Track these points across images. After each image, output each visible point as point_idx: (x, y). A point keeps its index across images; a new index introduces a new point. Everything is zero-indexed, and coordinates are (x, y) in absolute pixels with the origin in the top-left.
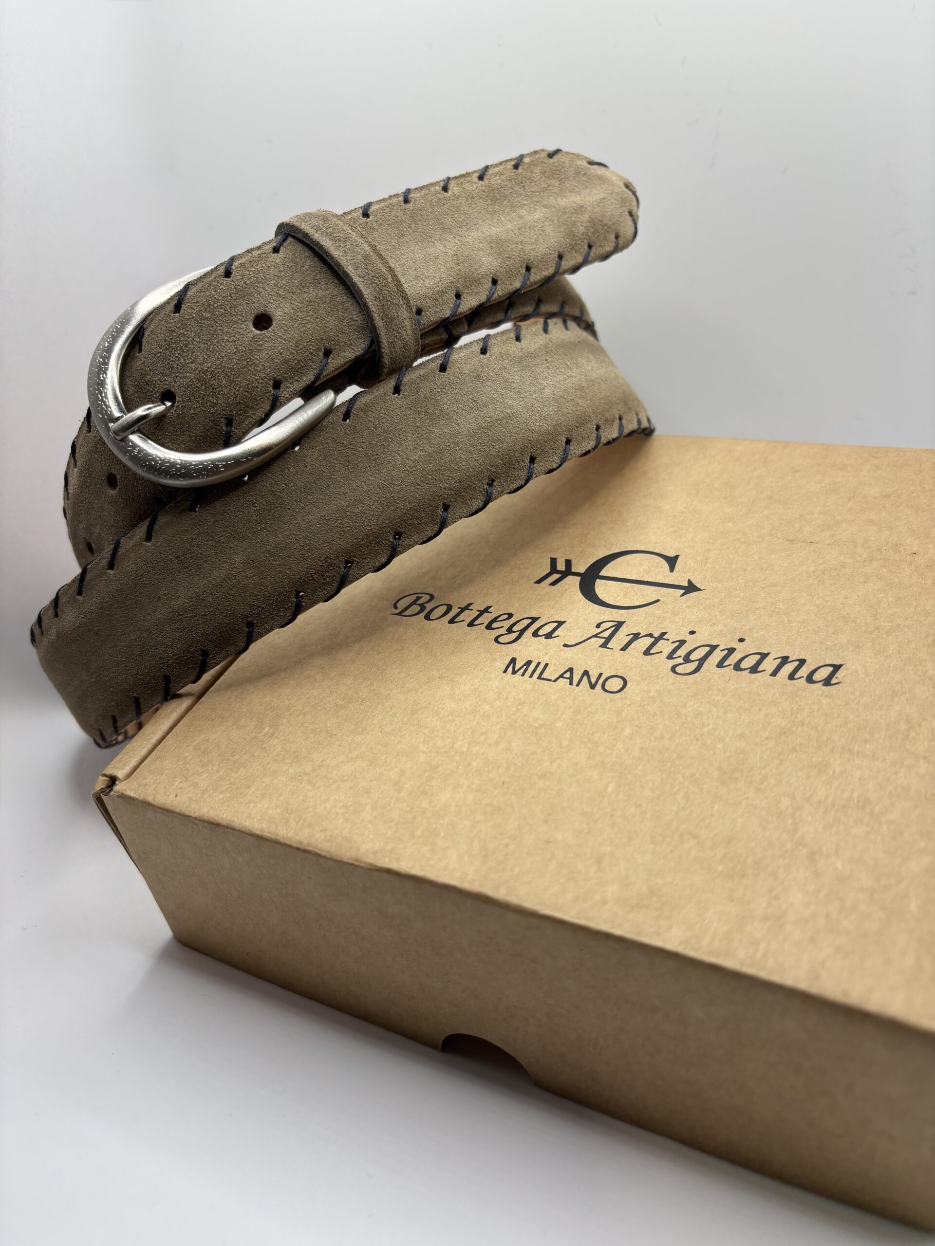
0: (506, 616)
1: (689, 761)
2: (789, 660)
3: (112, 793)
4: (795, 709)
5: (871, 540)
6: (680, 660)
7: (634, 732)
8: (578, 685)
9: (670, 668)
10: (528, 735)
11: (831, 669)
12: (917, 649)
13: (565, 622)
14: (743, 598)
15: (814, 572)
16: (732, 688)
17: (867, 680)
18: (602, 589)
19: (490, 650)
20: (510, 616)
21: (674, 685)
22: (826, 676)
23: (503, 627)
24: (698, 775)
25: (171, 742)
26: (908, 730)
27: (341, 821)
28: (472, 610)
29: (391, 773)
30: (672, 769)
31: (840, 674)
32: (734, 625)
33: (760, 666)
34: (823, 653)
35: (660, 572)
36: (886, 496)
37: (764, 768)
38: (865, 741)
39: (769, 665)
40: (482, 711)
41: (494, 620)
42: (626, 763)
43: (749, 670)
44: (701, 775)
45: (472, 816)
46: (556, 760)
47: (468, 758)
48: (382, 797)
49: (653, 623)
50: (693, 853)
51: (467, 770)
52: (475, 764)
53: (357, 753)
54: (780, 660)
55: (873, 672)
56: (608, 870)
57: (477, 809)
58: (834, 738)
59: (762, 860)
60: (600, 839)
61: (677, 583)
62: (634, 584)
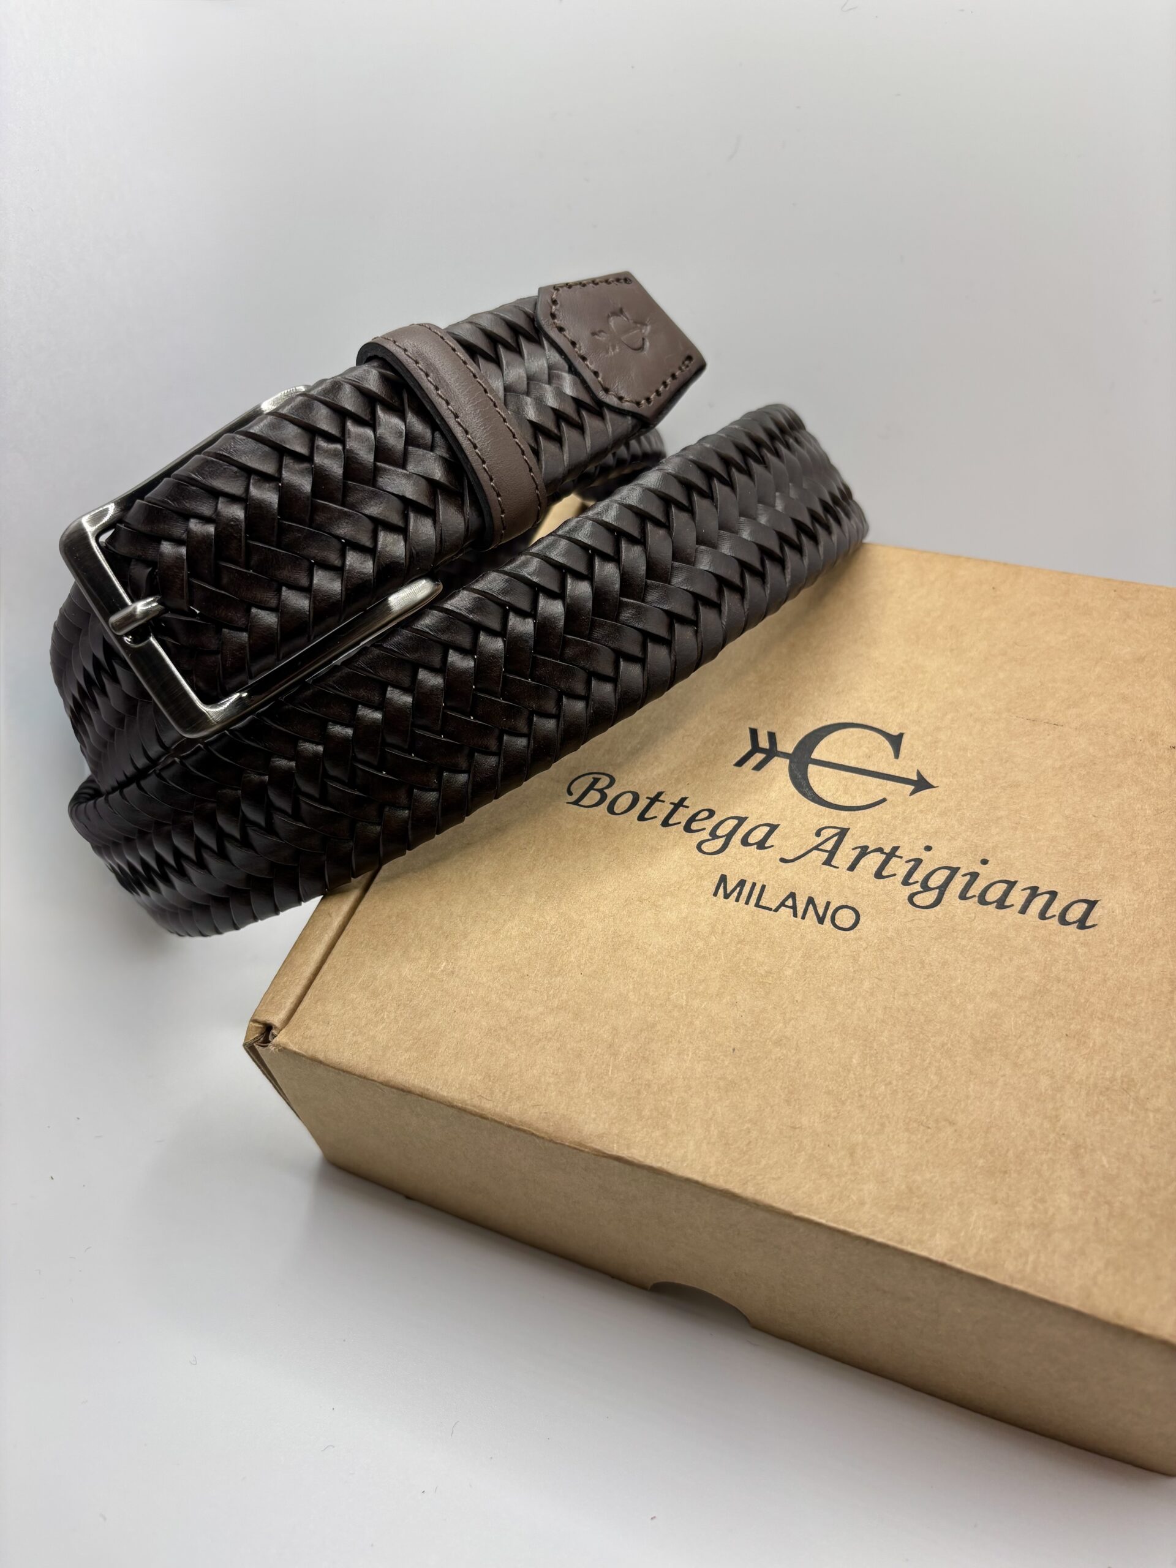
0: (706, 814)
1: (938, 1027)
2: (1039, 892)
3: (271, 1048)
4: (1049, 959)
5: (1123, 725)
6: (917, 888)
7: (874, 985)
8: (803, 917)
9: (907, 898)
10: (754, 985)
11: (1085, 906)
13: (778, 825)
14: (982, 802)
15: (1060, 768)
16: (979, 928)
17: (1125, 922)
18: (816, 776)
19: (694, 863)
21: (914, 922)
22: (1080, 916)
23: (704, 829)
24: (949, 1045)
26: (1172, 992)
27: (554, 1093)
28: (663, 801)
29: (602, 1031)
30: (921, 1035)
31: (1097, 912)
32: (975, 841)
33: (1008, 899)
34: (1076, 883)
35: (883, 757)
36: (1138, 660)
37: (1020, 1037)
38: (1126, 1005)
39: (1018, 899)
40: (696, 950)
41: (693, 819)
42: (869, 1027)
43: (996, 904)
44: (952, 1045)
45: (705, 1093)
46: (790, 1020)
47: (689, 1014)
48: (597, 1064)
49: (882, 833)
50: (951, 1143)
51: (690, 1030)
52: (698, 1022)
53: (556, 1001)
54: (1029, 891)
55: (1132, 912)
56: (862, 1162)
57: (708, 1083)
58: (1092, 1000)
59: (1024, 1154)
60: (849, 1126)
61: (904, 776)
62: (854, 774)
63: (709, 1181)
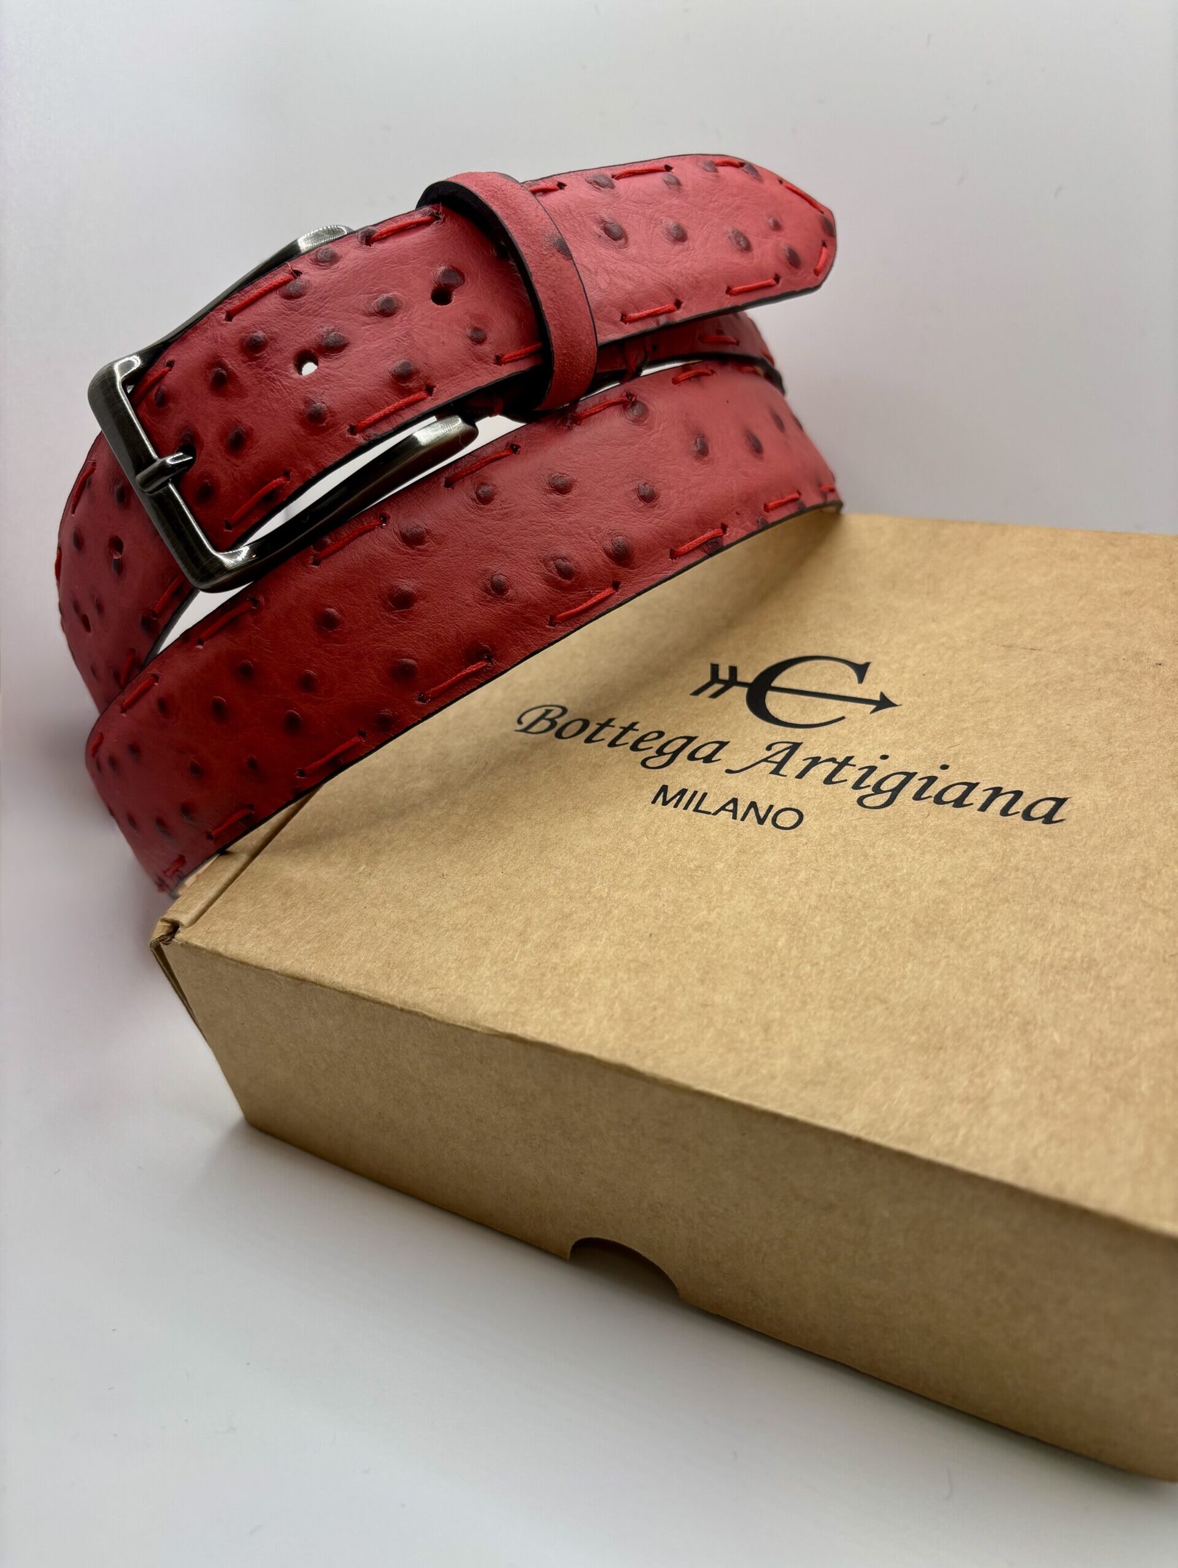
0: (656, 735)
1: (877, 912)
2: (1003, 792)
3: (174, 940)
4: (1008, 850)
5: (1105, 648)
6: (869, 791)
7: (810, 876)
8: (743, 819)
9: (856, 800)
10: (682, 878)
11: (1053, 803)
12: (1159, 781)
13: (727, 743)
14: (948, 716)
15: (1035, 685)
16: (932, 824)
17: (1096, 817)
18: (774, 702)
19: (636, 776)
20: (661, 734)
21: (860, 820)
22: (1046, 812)
23: (651, 748)
24: (888, 929)
25: (245, 881)
26: (1144, 878)
27: (454, 977)
28: (613, 726)
29: (514, 922)
30: (857, 920)
31: (1065, 808)
32: (935, 749)
33: (966, 799)
34: (1044, 783)
35: (845, 683)
36: (1126, 593)
37: (969, 921)
38: (1092, 890)
39: (978, 798)
40: (625, 850)
41: (642, 739)
42: (800, 913)
43: (953, 803)
44: (890, 928)
45: (613, 974)
46: (715, 908)
47: (608, 905)
48: (504, 950)
49: (836, 745)
50: (880, 1021)
51: (608, 919)
52: (617, 911)
53: (472, 896)
54: (991, 791)
55: (1104, 808)
56: (776, 1039)
57: (618, 965)
58: (1054, 886)
59: (964, 1031)
60: (767, 1003)
61: (867, 697)
62: (813, 698)
63: (605, 1055)
